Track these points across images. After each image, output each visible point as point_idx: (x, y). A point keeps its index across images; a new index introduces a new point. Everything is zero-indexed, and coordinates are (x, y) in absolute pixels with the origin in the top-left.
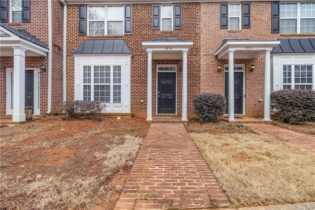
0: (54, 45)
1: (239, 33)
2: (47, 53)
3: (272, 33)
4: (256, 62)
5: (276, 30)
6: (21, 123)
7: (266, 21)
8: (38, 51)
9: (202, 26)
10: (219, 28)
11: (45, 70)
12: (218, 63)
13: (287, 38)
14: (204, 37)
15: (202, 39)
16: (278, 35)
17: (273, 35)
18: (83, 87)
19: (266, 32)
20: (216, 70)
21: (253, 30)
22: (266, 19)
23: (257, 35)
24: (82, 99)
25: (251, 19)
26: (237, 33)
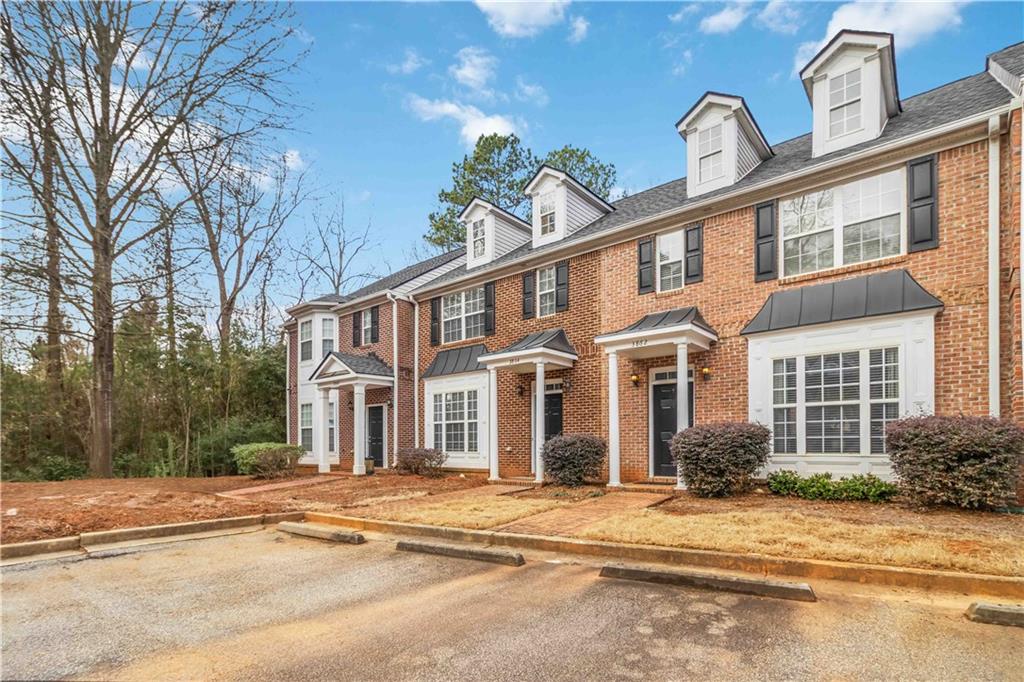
0: (401, 369)
1: (679, 297)
2: (393, 382)
3: (757, 282)
4: (718, 357)
5: (765, 271)
6: (360, 476)
7: (740, 255)
8: (380, 381)
9: (603, 296)
10: (636, 292)
11: (391, 406)
12: (635, 368)
13: (799, 286)
14: (609, 316)
15: (603, 323)
16: (773, 284)
17: (760, 285)
18: (433, 427)
19: (742, 282)
20: (631, 384)
21: (710, 283)
22: (741, 252)
23: (720, 293)
24: (433, 448)
25: (706, 259)
26: (674, 298)
